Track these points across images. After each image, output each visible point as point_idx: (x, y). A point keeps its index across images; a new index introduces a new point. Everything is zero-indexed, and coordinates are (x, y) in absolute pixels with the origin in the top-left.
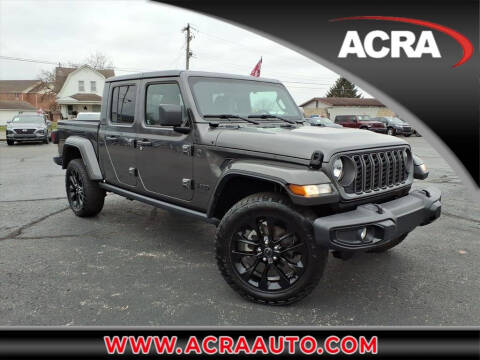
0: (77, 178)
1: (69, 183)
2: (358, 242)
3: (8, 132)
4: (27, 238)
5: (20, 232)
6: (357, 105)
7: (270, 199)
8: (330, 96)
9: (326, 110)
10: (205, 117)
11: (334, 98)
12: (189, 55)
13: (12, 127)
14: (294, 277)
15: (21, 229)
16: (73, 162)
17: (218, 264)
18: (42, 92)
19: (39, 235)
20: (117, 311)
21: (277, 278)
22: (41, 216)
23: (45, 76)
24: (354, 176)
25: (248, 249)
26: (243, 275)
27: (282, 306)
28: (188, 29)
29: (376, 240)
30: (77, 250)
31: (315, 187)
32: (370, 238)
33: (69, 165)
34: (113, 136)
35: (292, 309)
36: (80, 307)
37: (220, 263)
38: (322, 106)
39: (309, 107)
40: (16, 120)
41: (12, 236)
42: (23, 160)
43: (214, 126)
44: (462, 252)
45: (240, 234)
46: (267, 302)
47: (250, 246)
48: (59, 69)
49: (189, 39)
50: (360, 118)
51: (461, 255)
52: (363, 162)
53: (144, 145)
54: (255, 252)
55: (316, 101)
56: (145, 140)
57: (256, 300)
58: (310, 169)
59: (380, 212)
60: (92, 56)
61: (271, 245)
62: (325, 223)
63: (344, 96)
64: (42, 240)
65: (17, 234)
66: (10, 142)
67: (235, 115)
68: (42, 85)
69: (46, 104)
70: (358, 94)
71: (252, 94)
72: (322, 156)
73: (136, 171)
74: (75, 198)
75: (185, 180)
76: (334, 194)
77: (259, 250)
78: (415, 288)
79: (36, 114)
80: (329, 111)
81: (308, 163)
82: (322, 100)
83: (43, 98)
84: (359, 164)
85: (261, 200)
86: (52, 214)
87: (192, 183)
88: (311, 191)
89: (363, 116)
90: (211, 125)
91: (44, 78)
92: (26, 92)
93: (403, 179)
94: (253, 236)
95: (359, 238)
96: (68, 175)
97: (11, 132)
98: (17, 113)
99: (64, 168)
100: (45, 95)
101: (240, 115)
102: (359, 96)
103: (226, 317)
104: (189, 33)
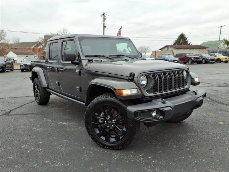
0: (37, 87)
1: (34, 89)
2: (151, 118)
3: (21, 66)
4: (11, 115)
5: (10, 112)
6: (188, 48)
7: (109, 97)
8: (174, 44)
9: (172, 51)
10: (86, 56)
11: (177, 45)
12: (104, 27)
13: (23, 63)
14: (122, 135)
15: (10, 111)
16: (35, 79)
17: (86, 128)
18: (39, 47)
19: (17, 114)
20: (38, 151)
21: (114, 136)
22: (22, 105)
23: (41, 40)
24: (152, 84)
25: (101, 122)
26: (98, 134)
27: (117, 150)
28: (104, 15)
29: (161, 117)
30: (31, 121)
31: (128, 91)
32: (158, 116)
33: (34, 81)
34: (50, 67)
35: (122, 151)
36: (21, 148)
37: (87, 128)
38: (170, 49)
39: (164, 50)
40: (25, 60)
41: (5, 114)
42: (24, 79)
43: (90, 61)
44: (221, 123)
45: (96, 114)
46: (109, 148)
47: (101, 120)
48: (45, 36)
49: (104, 19)
50: (188, 55)
51: (220, 124)
52: (157, 77)
53: (62, 71)
54: (104, 123)
55: (167, 47)
56: (62, 68)
57: (104, 146)
58: (129, 81)
59: (164, 103)
60: (61, 30)
61: (111, 120)
62: (132, 109)
63: (182, 44)
64: (18, 116)
65: (8, 113)
66: (22, 70)
67: (102, 55)
68: (39, 44)
69: (41, 52)
70: (189, 43)
71: (117, 44)
72: (134, 75)
73: (59, 83)
74: (37, 96)
75: (78, 87)
76: (139, 93)
77: (106, 122)
78: (189, 142)
79: (34, 57)
80: (174, 51)
81: (127, 78)
82: (171, 46)
83: (40, 50)
84: (155, 78)
85: (105, 97)
86: (27, 104)
87: (80, 89)
88: (126, 92)
89: (189, 54)
90: (88, 60)
91: (40, 40)
92: (33, 47)
93: (183, 85)
94: (103, 115)
95: (151, 116)
96: (34, 85)
97: (22, 66)
98: (25, 57)
99: (32, 82)
100: (40, 48)
101: (105, 55)
102: (190, 44)
103: (88, 155)
104: (104, 16)
